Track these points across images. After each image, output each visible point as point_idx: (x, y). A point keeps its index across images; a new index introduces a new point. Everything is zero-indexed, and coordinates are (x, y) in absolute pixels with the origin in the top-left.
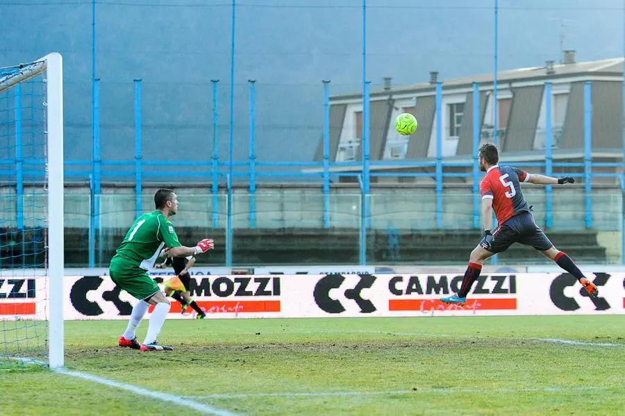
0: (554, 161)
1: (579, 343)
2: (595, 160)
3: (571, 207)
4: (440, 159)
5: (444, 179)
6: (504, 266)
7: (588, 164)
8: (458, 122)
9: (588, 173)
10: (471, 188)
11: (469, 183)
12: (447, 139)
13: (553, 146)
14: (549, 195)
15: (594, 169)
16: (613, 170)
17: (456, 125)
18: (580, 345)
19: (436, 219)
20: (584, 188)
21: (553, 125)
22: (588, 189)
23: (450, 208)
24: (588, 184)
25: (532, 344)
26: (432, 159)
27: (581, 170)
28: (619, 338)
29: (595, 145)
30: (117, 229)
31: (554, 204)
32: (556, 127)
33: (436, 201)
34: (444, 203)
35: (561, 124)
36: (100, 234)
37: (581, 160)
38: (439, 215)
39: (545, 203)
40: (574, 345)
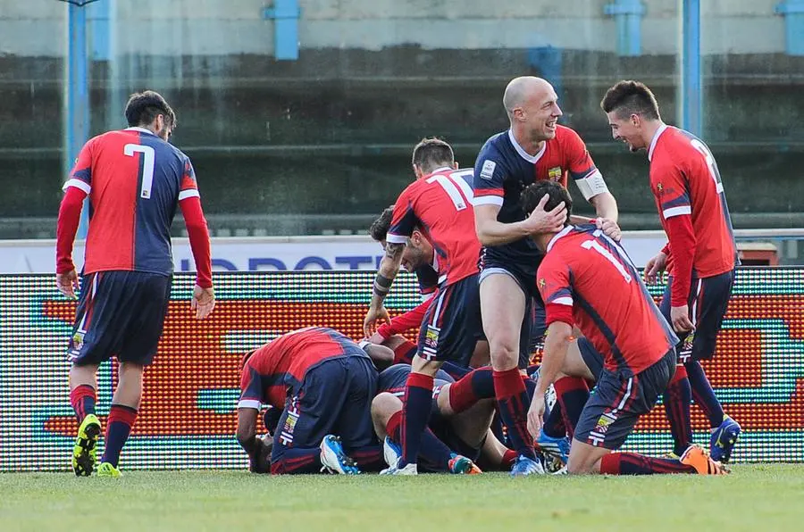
30: (187, 59)
36: (114, 84)
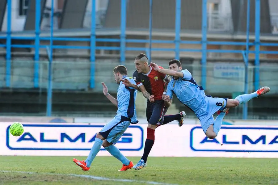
0: (98, 37)
1: (105, 179)
2: (128, 37)
3: (109, 73)
4: (10, 33)
5: (13, 50)
6: (57, 117)
7: (123, 41)
8: (26, 5)
9: (123, 47)
10: (33, 57)
11: (33, 53)
12: (17, 18)
13: (97, 25)
14: (93, 63)
15: (127, 44)
16: (143, 45)
17: (24, 7)
18: (105, 181)
19: (5, 80)
20: (119, 58)
21: (97, 9)
22: (123, 59)
23: (17, 71)
24: (123, 55)
25: (69, 179)
26: (5, 33)
27: (118, 44)
28: (136, 176)
29: (129, 26)
31: (96, 70)
32: (100, 11)
33: (5, 66)
34: (12, 67)
35: (104, 8)
37: (118, 37)
38: (8, 77)
39: (89, 69)
40: (101, 180)
